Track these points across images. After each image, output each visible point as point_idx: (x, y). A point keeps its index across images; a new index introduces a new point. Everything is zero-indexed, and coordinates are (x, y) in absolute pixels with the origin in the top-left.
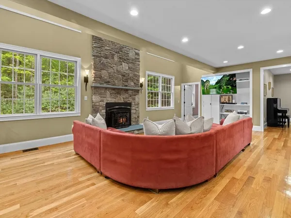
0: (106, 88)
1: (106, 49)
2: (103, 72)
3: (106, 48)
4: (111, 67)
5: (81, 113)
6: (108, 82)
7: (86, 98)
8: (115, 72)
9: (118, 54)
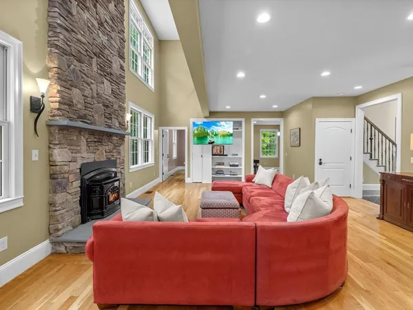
0: (80, 130)
1: (79, 40)
2: (76, 91)
3: (79, 37)
4: (88, 84)
5: (24, 200)
6: (82, 118)
7: (35, 155)
8: (95, 95)
9: (98, 60)
